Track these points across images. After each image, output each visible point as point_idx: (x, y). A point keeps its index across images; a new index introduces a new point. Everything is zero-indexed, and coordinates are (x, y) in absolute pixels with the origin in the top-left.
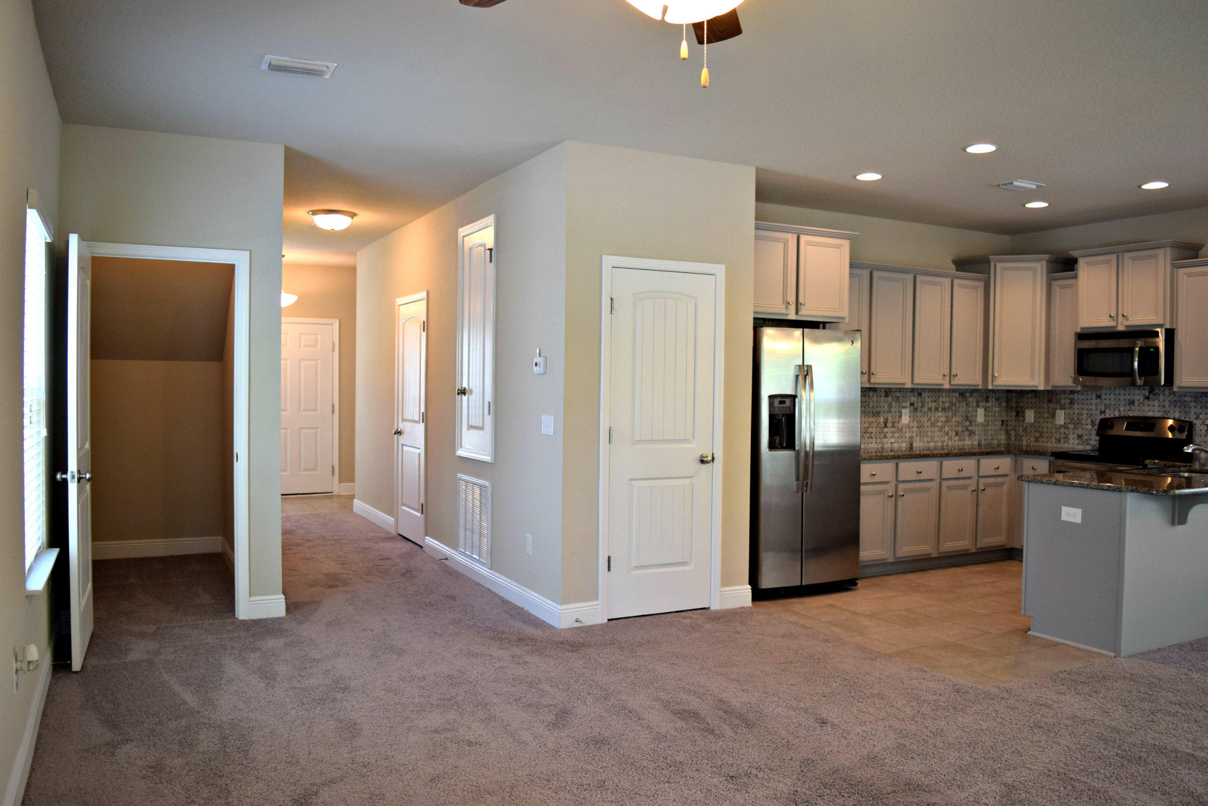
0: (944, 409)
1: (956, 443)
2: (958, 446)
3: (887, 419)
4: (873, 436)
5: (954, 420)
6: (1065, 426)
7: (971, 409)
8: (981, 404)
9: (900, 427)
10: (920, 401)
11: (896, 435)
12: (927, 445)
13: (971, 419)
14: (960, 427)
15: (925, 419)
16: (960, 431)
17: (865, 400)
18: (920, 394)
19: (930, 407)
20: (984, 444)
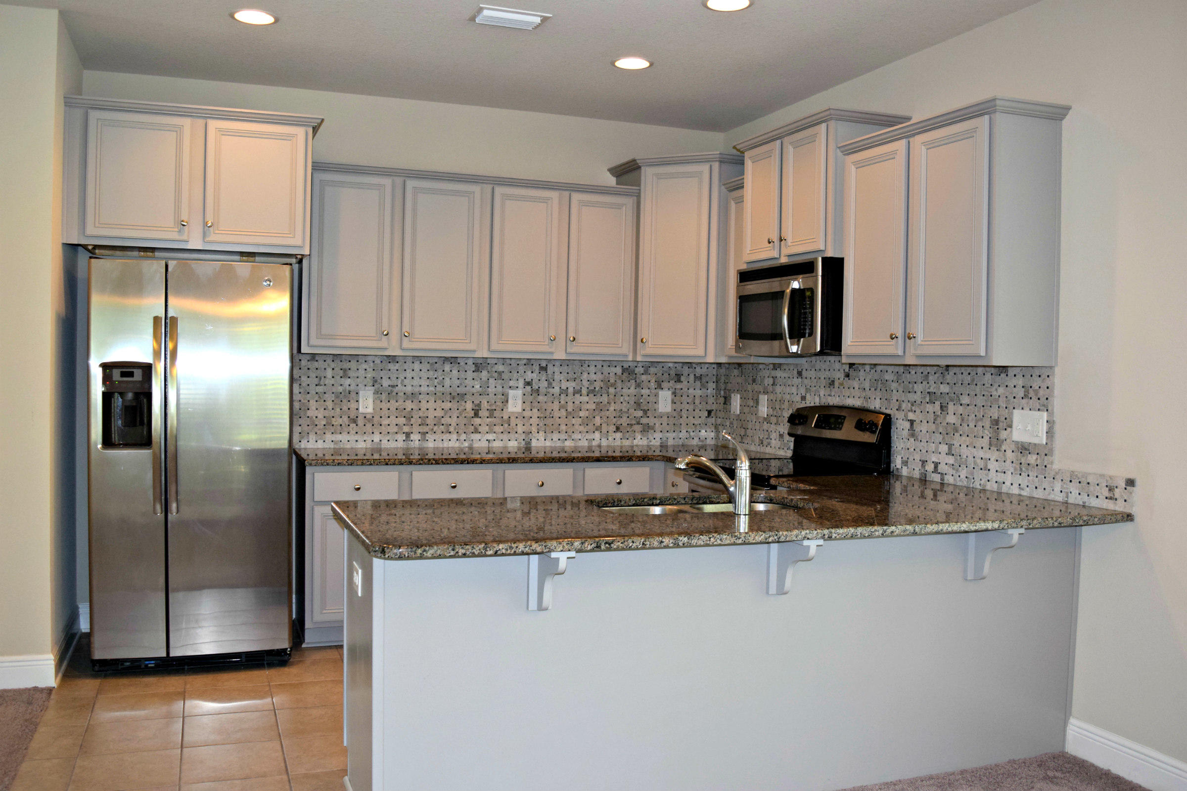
0: (592, 392)
1: (618, 443)
2: (621, 447)
3: (479, 405)
4: (451, 429)
5: (612, 408)
6: (767, 420)
7: (645, 392)
8: (664, 385)
9: (506, 417)
10: (544, 378)
11: (498, 429)
12: (559, 444)
13: (646, 408)
14: (625, 418)
15: (556, 406)
16: (625, 424)
17: (435, 376)
18: (544, 369)
19: (564, 387)
20: (674, 446)
